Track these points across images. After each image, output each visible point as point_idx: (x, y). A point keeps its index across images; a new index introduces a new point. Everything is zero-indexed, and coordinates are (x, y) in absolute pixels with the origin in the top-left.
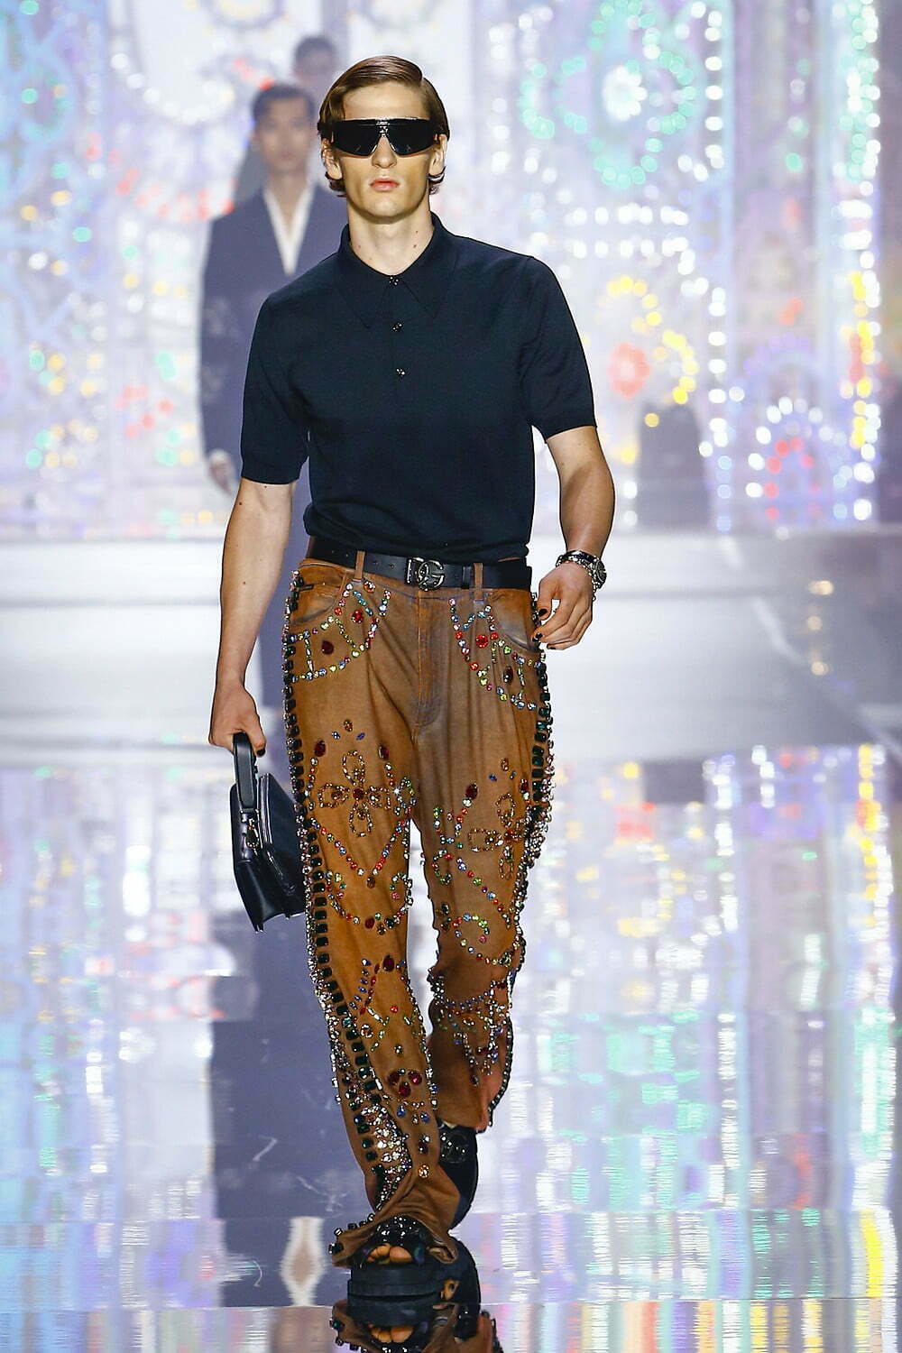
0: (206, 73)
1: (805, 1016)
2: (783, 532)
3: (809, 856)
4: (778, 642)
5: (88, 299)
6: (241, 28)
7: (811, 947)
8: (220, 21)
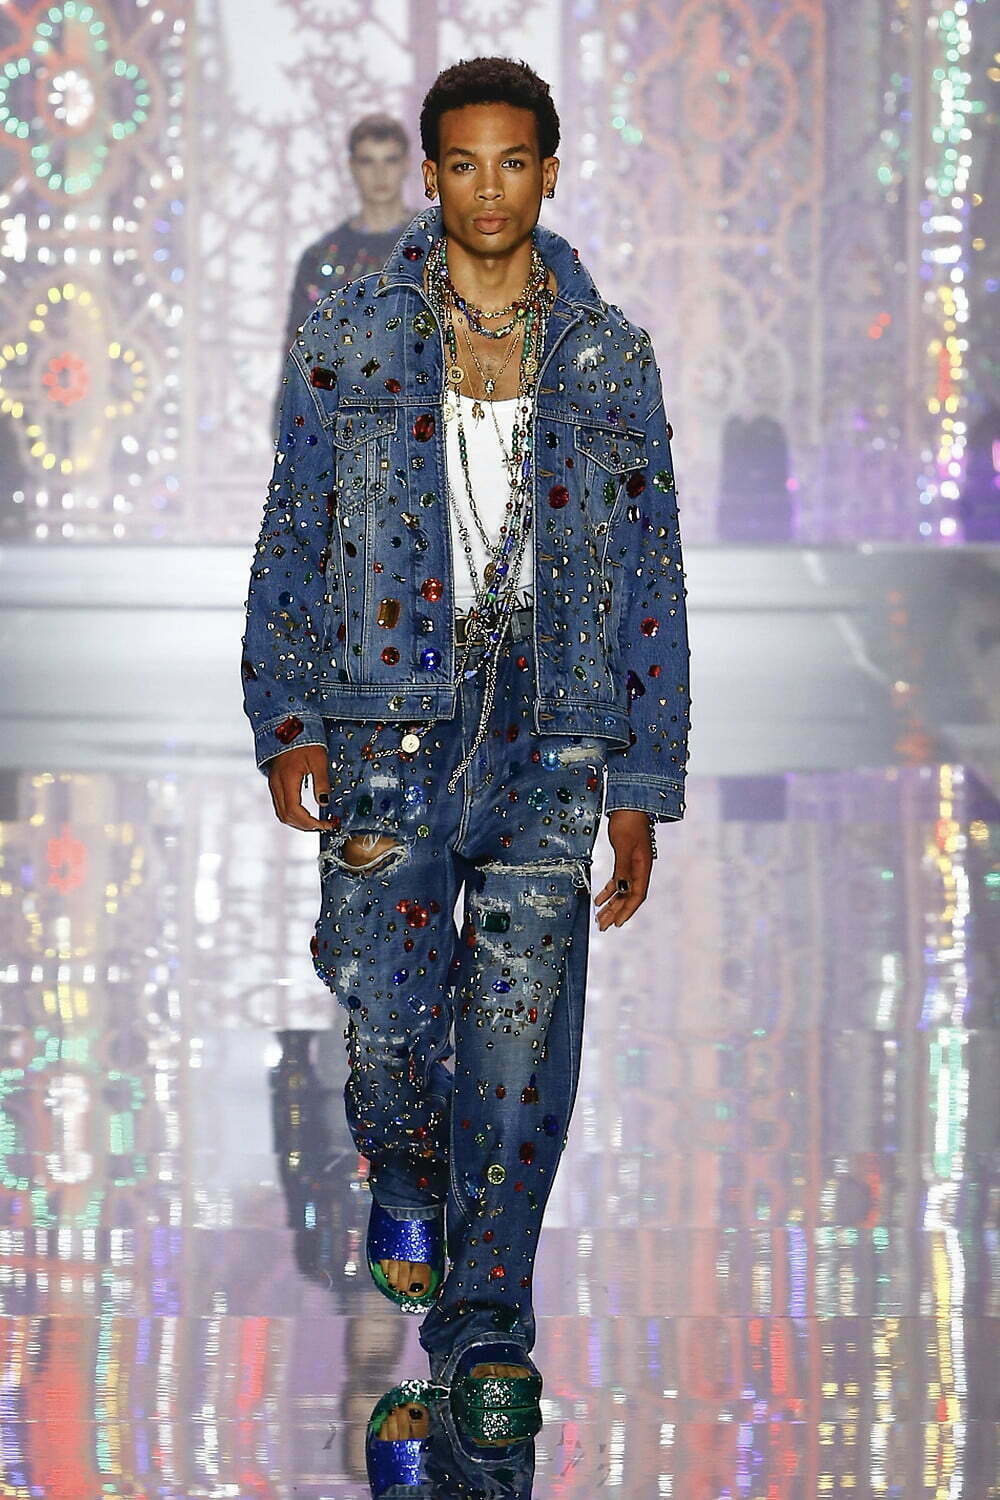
0: (292, 74)
1: (880, 1036)
2: (867, 548)
3: (887, 875)
4: (861, 659)
5: (169, 301)
6: (329, 29)
7: (889, 966)
8: (306, 21)
